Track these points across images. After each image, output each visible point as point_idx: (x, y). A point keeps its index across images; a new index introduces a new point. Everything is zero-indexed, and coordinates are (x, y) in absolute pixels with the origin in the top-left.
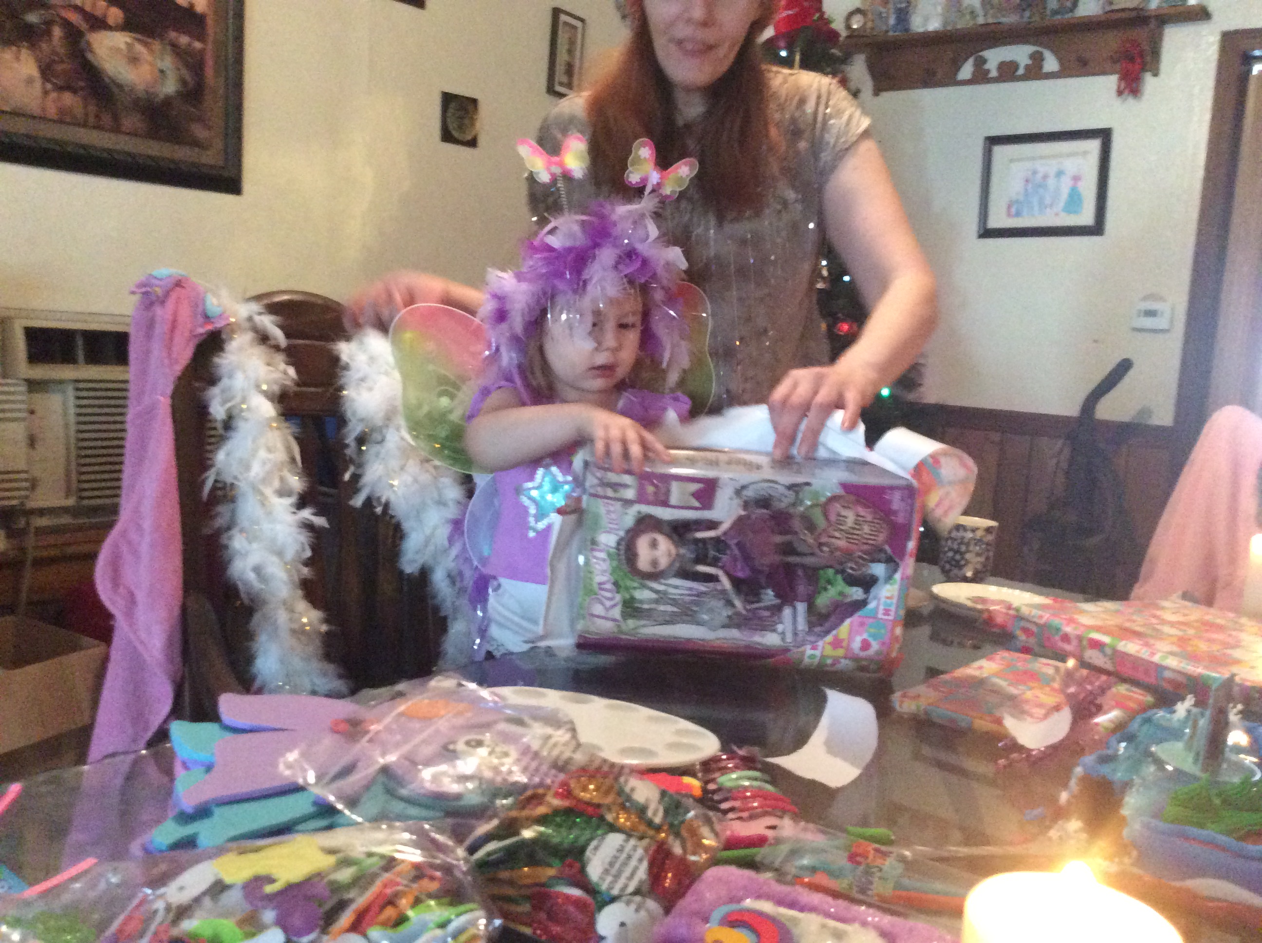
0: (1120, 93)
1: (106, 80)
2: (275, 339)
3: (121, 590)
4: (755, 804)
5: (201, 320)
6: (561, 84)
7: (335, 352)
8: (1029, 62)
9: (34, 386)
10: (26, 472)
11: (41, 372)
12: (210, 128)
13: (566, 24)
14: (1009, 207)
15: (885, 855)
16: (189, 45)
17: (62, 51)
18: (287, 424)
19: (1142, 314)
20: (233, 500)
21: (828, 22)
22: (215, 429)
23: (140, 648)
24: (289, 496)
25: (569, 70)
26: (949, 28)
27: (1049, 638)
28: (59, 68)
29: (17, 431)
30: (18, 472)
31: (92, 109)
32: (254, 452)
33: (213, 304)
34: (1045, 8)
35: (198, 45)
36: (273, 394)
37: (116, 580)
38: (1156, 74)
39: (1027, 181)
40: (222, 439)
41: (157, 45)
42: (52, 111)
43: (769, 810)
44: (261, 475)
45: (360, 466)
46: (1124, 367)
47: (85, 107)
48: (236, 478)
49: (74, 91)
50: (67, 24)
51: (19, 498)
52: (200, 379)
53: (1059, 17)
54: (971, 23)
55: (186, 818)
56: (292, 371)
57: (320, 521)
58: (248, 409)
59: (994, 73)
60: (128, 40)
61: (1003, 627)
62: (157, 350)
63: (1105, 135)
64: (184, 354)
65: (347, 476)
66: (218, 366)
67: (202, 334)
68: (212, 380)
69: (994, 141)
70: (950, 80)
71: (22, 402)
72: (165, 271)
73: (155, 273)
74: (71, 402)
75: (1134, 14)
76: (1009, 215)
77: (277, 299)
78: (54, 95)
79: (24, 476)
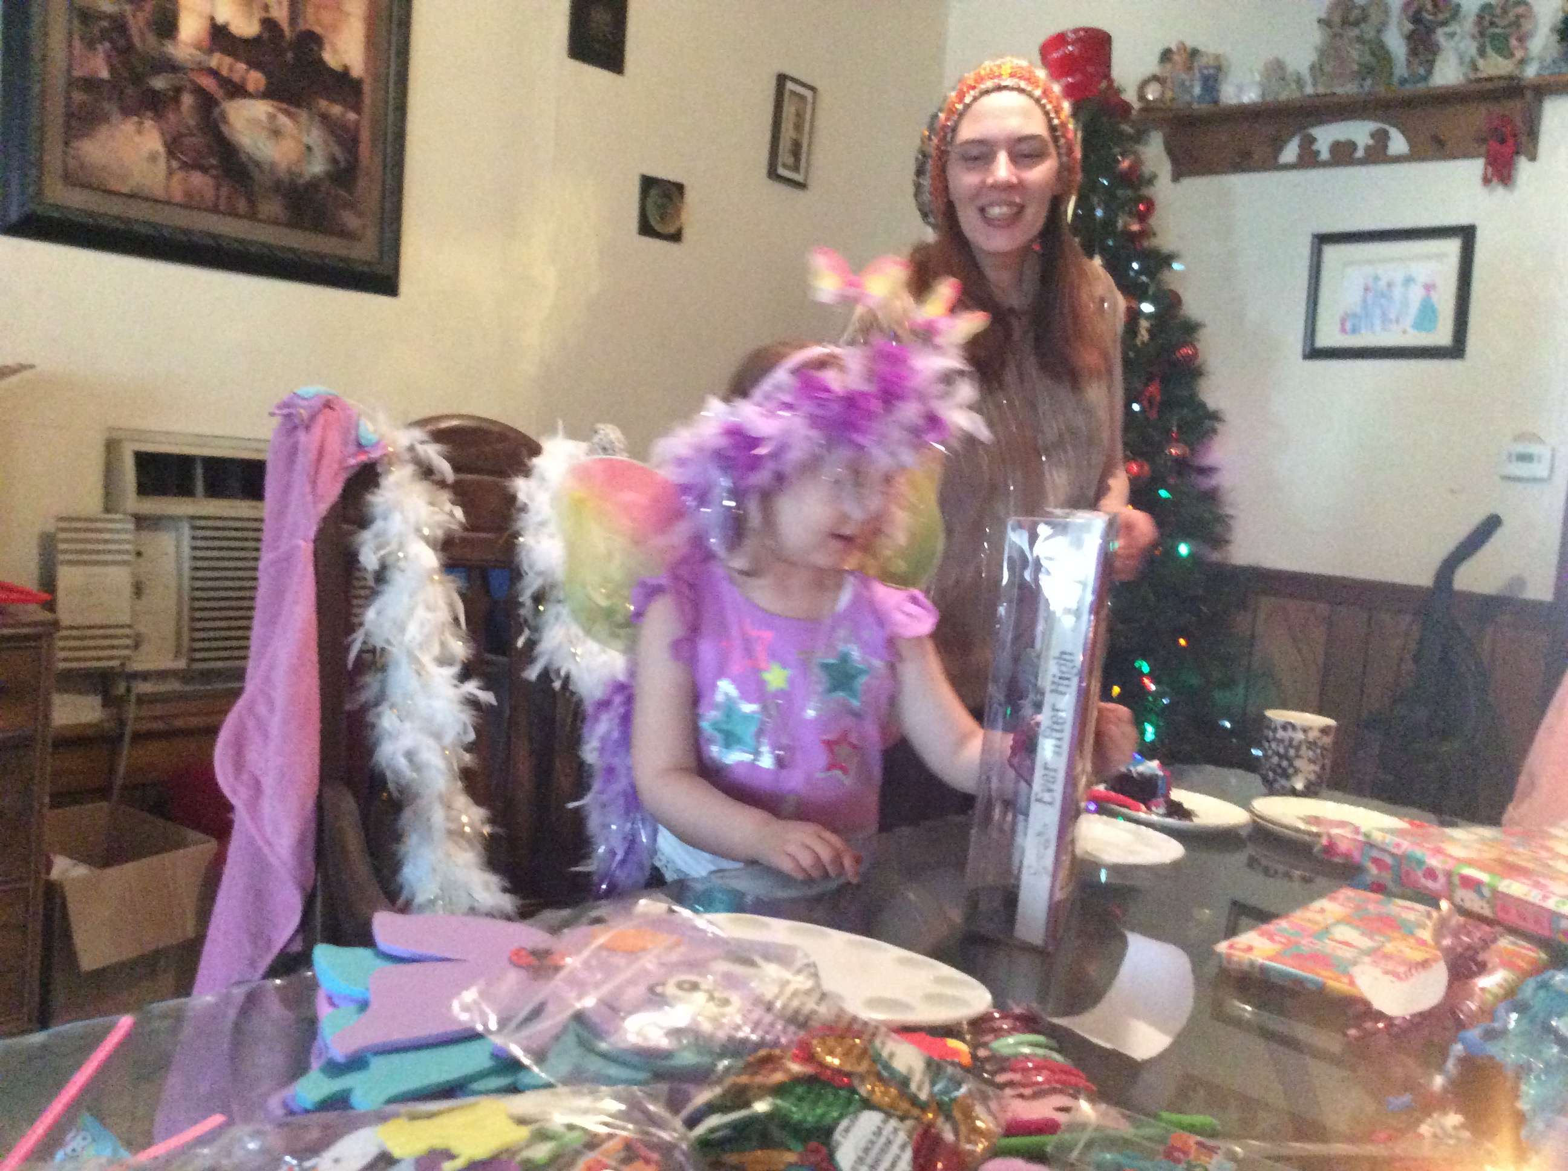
0: (1486, 181)
1: (244, 158)
2: (442, 474)
3: (245, 777)
4: (1040, 1079)
5: (352, 448)
6: (785, 166)
7: (512, 490)
8: (1371, 142)
9: (142, 522)
10: (129, 626)
11: (154, 506)
12: (360, 215)
13: (793, 93)
14: (1343, 324)
15: (1212, 1150)
16: (343, 115)
17: (192, 122)
18: (451, 577)
19: (1514, 458)
20: (383, 669)
21: (1118, 92)
22: (365, 579)
23: (266, 850)
24: (451, 664)
25: (796, 150)
26: (1269, 98)
27: (1407, 873)
28: (187, 141)
29: (119, 577)
30: (122, 627)
31: (224, 191)
32: (411, 610)
33: (368, 430)
34: (1391, 74)
35: (352, 116)
36: (435, 539)
37: (239, 764)
38: (1533, 158)
39: (1367, 289)
40: (374, 594)
41: (303, 115)
42: (178, 196)
43: (1058, 1086)
44: (419, 638)
45: (536, 629)
46: (1491, 525)
47: (218, 188)
48: (388, 642)
49: (204, 170)
50: (200, 92)
51: (119, 657)
52: (347, 520)
53: (1408, 86)
54: (1297, 95)
55: (335, 1069)
56: (459, 513)
57: (487, 697)
58: (406, 558)
59: (1325, 155)
60: (270, 110)
61: (1347, 855)
62: (300, 486)
63: (1467, 234)
64: (332, 490)
65: (520, 642)
66: (369, 505)
67: (352, 466)
68: (363, 522)
69: (1323, 240)
70: (1271, 164)
71: (128, 542)
72: (312, 389)
73: (299, 392)
74: (186, 543)
75: (1503, 84)
76: (1343, 330)
77: (444, 425)
78: (179, 175)
79: (127, 631)
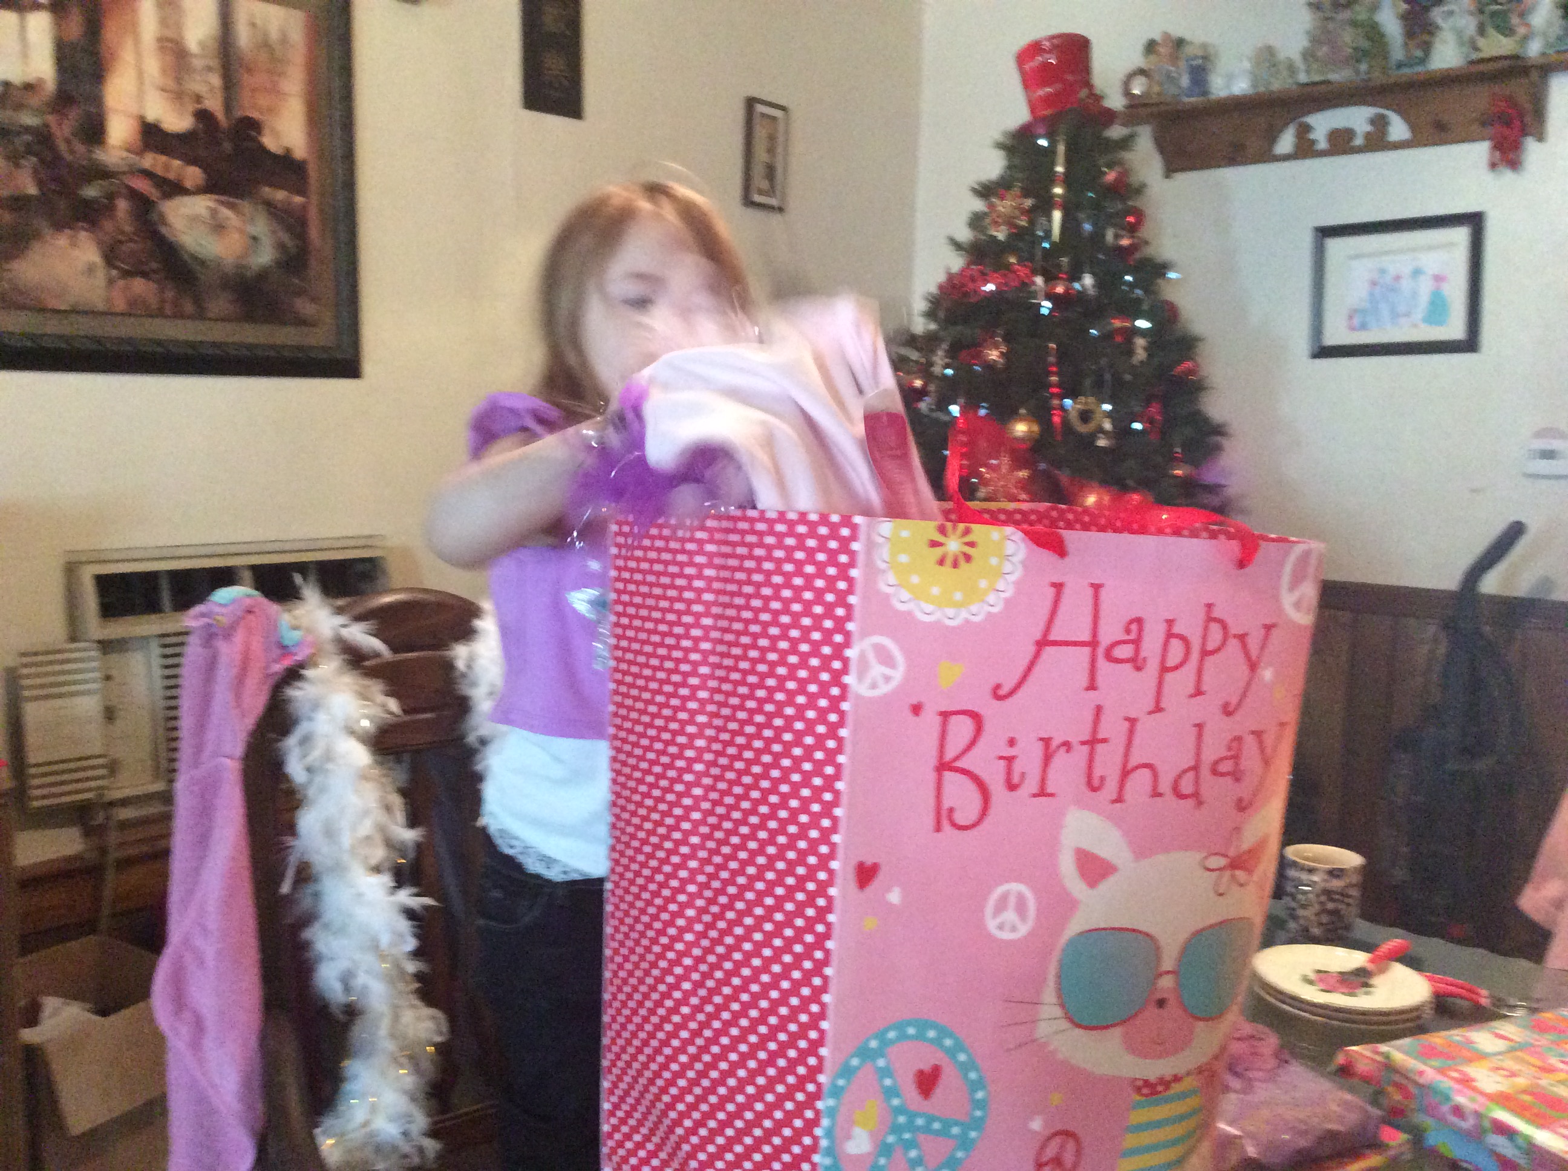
0: (1493, 166)
1: (186, 257)
2: (376, 657)
3: (186, 1014)
5: (276, 653)
7: (449, 660)
8: (1369, 128)
9: (107, 646)
10: (103, 755)
11: (118, 629)
12: (314, 300)
14: (1351, 317)
16: (287, 201)
18: (387, 771)
19: (1537, 455)
21: (1098, 98)
23: (212, 1092)
24: (383, 871)
26: (1262, 89)
27: (1433, 1107)
29: (89, 705)
30: (96, 757)
33: (291, 629)
35: (298, 199)
36: (367, 733)
37: (179, 1001)
38: (1541, 138)
39: (1374, 283)
41: (246, 205)
46: (1515, 532)
51: (95, 789)
52: (273, 728)
53: (1406, 71)
54: (1290, 81)
56: (392, 703)
58: (332, 761)
59: (1323, 145)
60: (212, 204)
63: (1474, 221)
67: (275, 673)
69: (1326, 232)
70: (1266, 156)
71: (96, 669)
74: (156, 662)
75: (1507, 63)
76: (1351, 327)
77: (374, 604)
79: (101, 761)
